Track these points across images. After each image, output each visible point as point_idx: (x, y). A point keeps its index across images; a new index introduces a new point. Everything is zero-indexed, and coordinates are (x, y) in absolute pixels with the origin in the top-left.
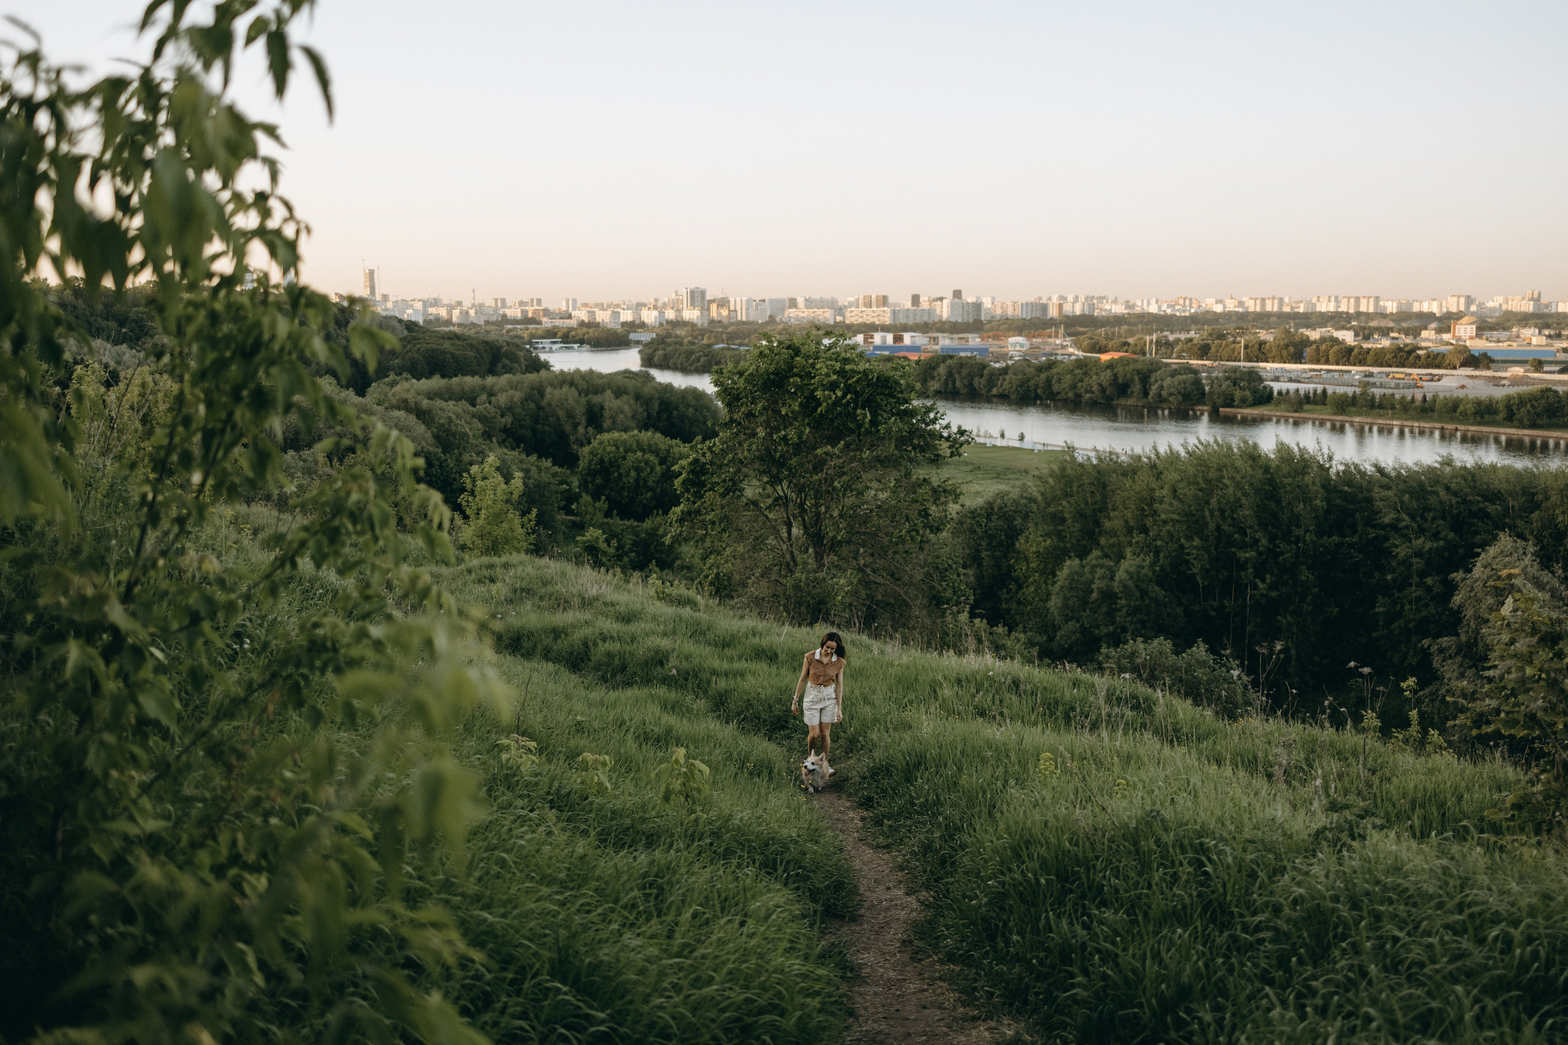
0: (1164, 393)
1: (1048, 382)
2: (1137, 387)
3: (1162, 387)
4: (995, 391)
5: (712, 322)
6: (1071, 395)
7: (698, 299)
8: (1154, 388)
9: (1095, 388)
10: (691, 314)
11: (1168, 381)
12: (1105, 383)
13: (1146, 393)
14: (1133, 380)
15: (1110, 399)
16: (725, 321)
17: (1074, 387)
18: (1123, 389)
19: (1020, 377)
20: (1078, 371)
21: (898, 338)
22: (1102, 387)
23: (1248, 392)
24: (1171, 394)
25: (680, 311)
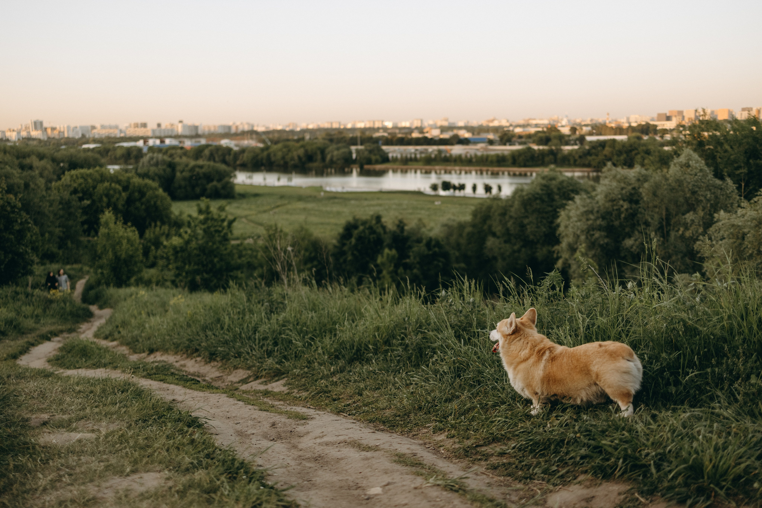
0: (335, 159)
1: (269, 156)
2: (319, 157)
3: (332, 156)
4: (238, 162)
5: (49, 138)
6: (282, 162)
7: (38, 126)
8: (328, 157)
9: (296, 158)
10: (36, 134)
11: (335, 153)
12: (301, 155)
13: (323, 159)
14: (316, 153)
15: (303, 163)
16: (59, 138)
17: (283, 158)
18: (310, 157)
19: (253, 154)
20: (284, 150)
21: (162, 142)
22: (299, 157)
23: (378, 157)
24: (338, 159)
25: (29, 132)
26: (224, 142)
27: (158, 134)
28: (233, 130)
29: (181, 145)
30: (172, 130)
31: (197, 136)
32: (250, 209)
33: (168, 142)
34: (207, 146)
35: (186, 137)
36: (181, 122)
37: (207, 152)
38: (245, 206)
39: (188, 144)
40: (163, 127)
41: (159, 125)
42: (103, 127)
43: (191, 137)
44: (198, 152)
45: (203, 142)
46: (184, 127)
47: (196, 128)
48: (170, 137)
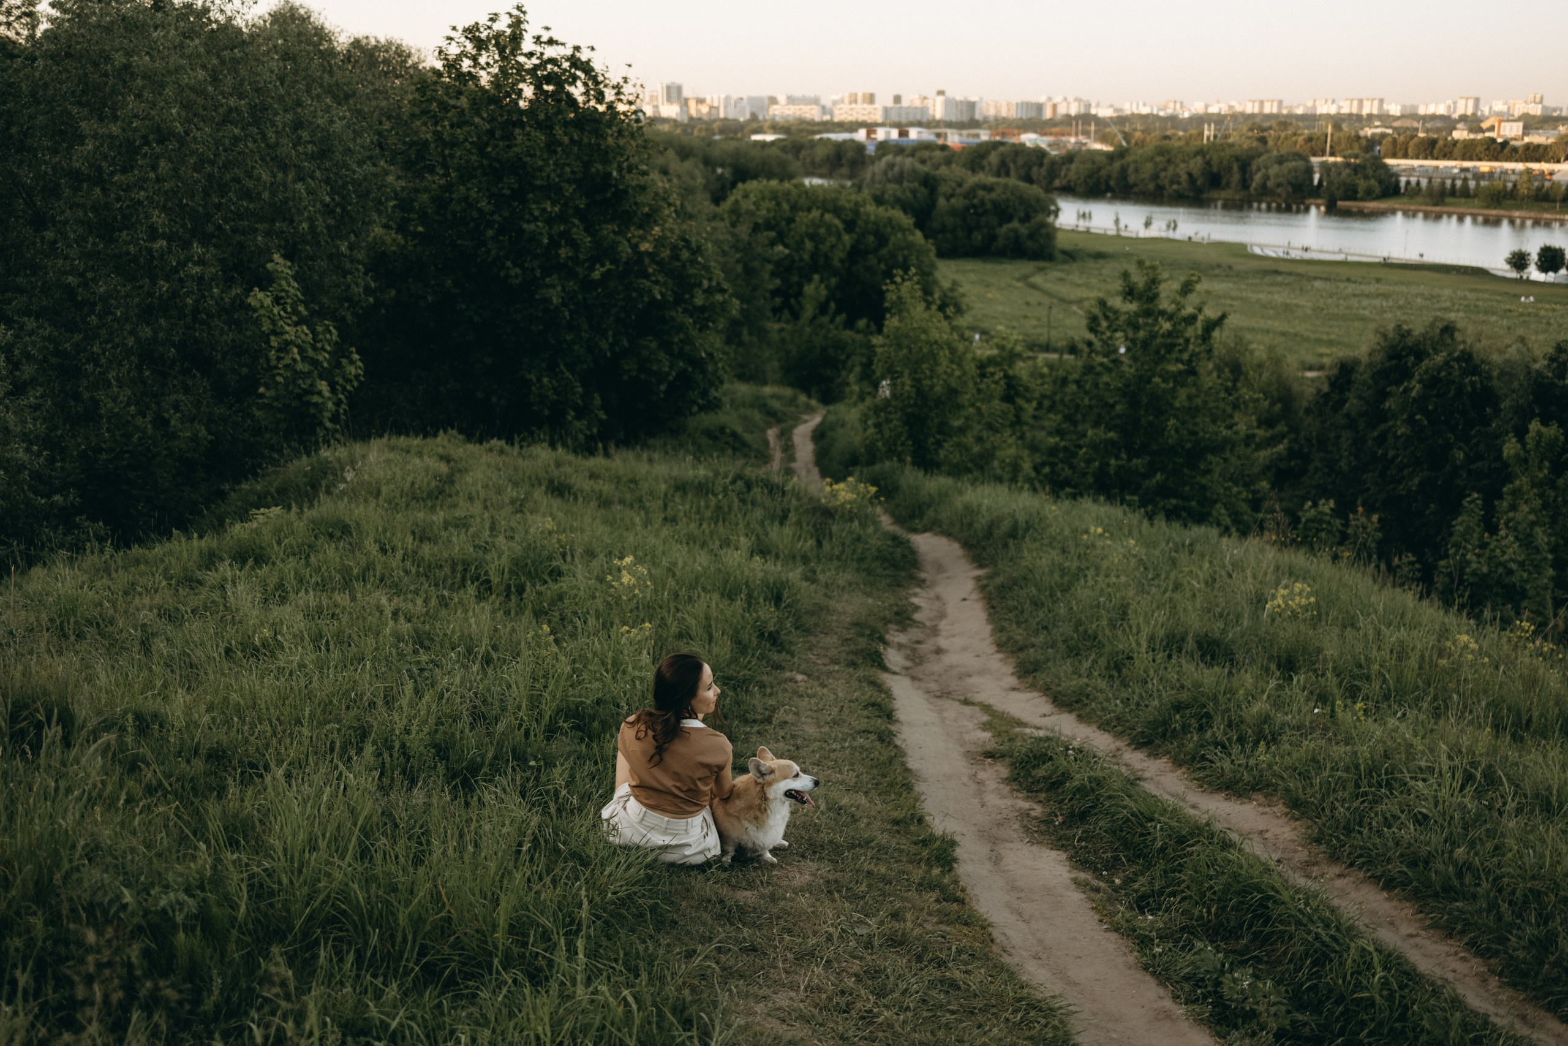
0: (1270, 184)
1: (1124, 170)
2: (1236, 177)
3: (1267, 178)
4: (1057, 183)
5: (691, 118)
6: (1151, 186)
7: (675, 94)
8: (1258, 178)
9: (1184, 178)
10: (670, 111)
11: (1274, 170)
12: (1196, 172)
13: (1245, 184)
14: (1229, 169)
15: (1200, 191)
16: (705, 118)
17: (1155, 177)
18: (1217, 180)
19: (1089, 166)
20: (1158, 159)
21: (903, 134)
22: (1190, 175)
23: (1373, 182)
24: (1279, 185)
25: (656, 107)
26: (1029, 139)
27: (894, 118)
28: (1048, 114)
29: (940, 142)
30: (924, 110)
31: (974, 124)
32: (1087, 286)
33: (914, 134)
34: (995, 145)
35: (950, 125)
36: (941, 93)
37: (994, 158)
38: (1075, 277)
39: (954, 139)
40: (905, 103)
41: (897, 99)
42: (791, 100)
43: (959, 126)
44: (976, 157)
45: (985, 136)
46: (949, 103)
47: (972, 106)
48: (919, 124)
